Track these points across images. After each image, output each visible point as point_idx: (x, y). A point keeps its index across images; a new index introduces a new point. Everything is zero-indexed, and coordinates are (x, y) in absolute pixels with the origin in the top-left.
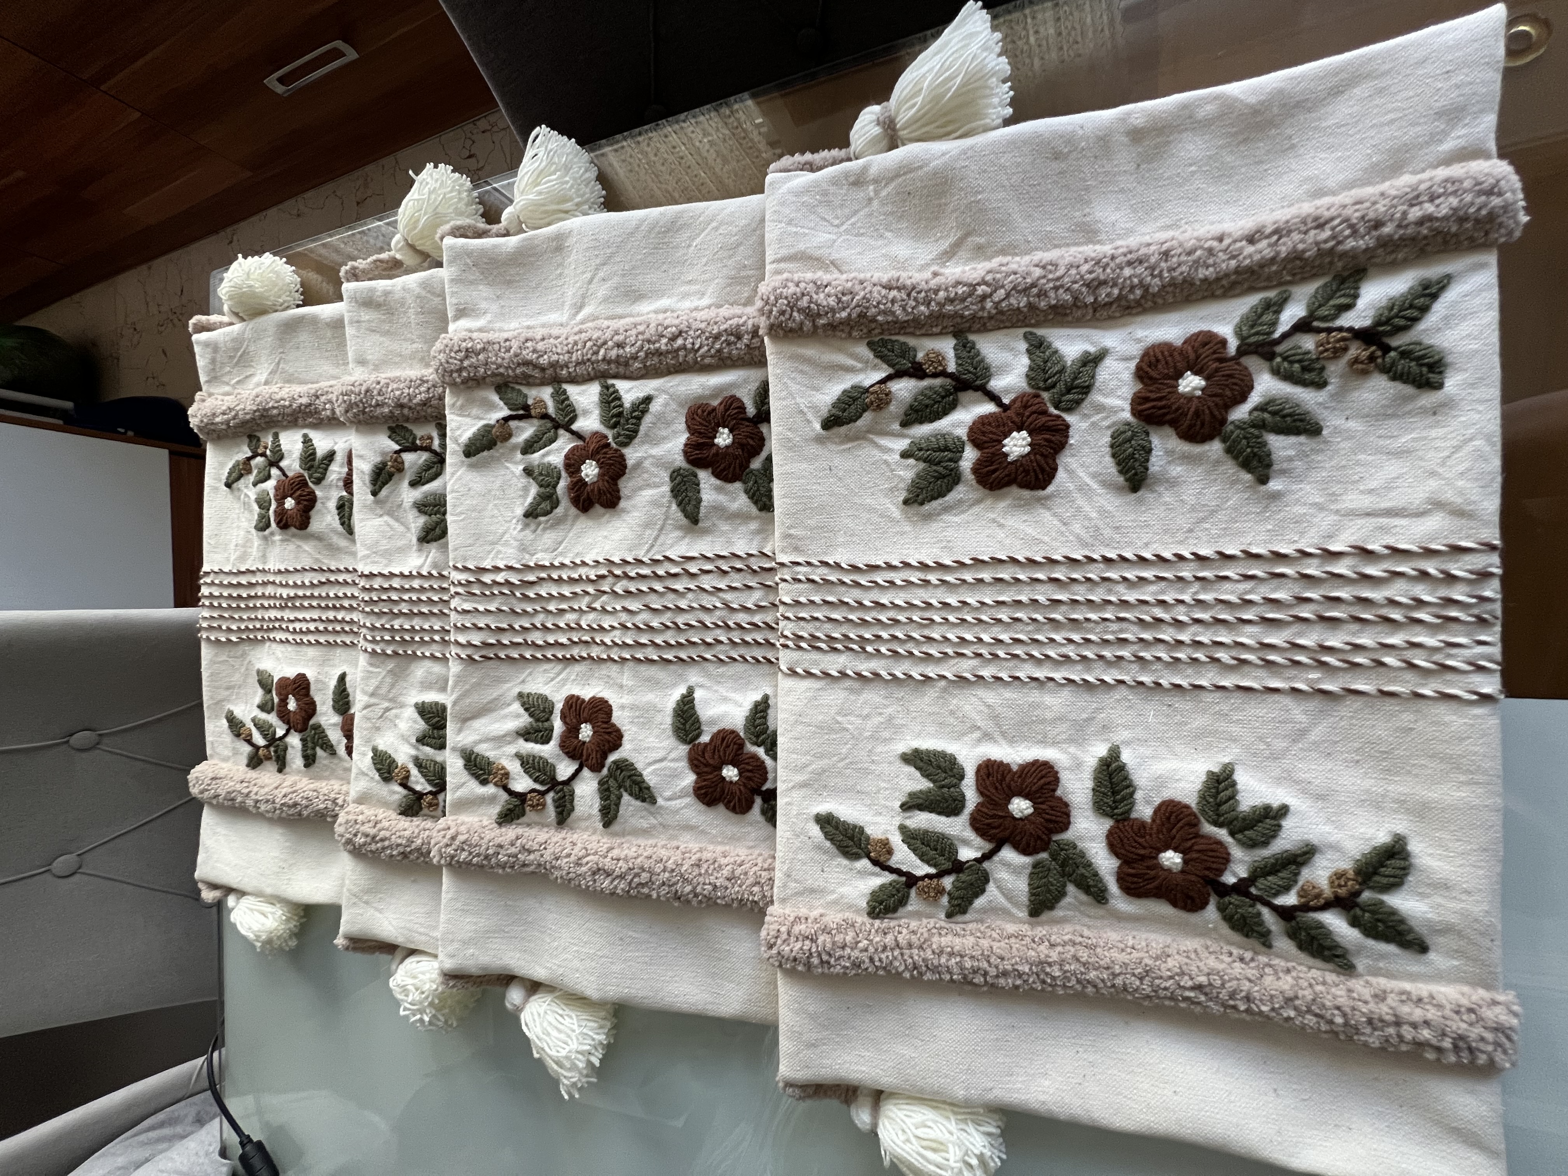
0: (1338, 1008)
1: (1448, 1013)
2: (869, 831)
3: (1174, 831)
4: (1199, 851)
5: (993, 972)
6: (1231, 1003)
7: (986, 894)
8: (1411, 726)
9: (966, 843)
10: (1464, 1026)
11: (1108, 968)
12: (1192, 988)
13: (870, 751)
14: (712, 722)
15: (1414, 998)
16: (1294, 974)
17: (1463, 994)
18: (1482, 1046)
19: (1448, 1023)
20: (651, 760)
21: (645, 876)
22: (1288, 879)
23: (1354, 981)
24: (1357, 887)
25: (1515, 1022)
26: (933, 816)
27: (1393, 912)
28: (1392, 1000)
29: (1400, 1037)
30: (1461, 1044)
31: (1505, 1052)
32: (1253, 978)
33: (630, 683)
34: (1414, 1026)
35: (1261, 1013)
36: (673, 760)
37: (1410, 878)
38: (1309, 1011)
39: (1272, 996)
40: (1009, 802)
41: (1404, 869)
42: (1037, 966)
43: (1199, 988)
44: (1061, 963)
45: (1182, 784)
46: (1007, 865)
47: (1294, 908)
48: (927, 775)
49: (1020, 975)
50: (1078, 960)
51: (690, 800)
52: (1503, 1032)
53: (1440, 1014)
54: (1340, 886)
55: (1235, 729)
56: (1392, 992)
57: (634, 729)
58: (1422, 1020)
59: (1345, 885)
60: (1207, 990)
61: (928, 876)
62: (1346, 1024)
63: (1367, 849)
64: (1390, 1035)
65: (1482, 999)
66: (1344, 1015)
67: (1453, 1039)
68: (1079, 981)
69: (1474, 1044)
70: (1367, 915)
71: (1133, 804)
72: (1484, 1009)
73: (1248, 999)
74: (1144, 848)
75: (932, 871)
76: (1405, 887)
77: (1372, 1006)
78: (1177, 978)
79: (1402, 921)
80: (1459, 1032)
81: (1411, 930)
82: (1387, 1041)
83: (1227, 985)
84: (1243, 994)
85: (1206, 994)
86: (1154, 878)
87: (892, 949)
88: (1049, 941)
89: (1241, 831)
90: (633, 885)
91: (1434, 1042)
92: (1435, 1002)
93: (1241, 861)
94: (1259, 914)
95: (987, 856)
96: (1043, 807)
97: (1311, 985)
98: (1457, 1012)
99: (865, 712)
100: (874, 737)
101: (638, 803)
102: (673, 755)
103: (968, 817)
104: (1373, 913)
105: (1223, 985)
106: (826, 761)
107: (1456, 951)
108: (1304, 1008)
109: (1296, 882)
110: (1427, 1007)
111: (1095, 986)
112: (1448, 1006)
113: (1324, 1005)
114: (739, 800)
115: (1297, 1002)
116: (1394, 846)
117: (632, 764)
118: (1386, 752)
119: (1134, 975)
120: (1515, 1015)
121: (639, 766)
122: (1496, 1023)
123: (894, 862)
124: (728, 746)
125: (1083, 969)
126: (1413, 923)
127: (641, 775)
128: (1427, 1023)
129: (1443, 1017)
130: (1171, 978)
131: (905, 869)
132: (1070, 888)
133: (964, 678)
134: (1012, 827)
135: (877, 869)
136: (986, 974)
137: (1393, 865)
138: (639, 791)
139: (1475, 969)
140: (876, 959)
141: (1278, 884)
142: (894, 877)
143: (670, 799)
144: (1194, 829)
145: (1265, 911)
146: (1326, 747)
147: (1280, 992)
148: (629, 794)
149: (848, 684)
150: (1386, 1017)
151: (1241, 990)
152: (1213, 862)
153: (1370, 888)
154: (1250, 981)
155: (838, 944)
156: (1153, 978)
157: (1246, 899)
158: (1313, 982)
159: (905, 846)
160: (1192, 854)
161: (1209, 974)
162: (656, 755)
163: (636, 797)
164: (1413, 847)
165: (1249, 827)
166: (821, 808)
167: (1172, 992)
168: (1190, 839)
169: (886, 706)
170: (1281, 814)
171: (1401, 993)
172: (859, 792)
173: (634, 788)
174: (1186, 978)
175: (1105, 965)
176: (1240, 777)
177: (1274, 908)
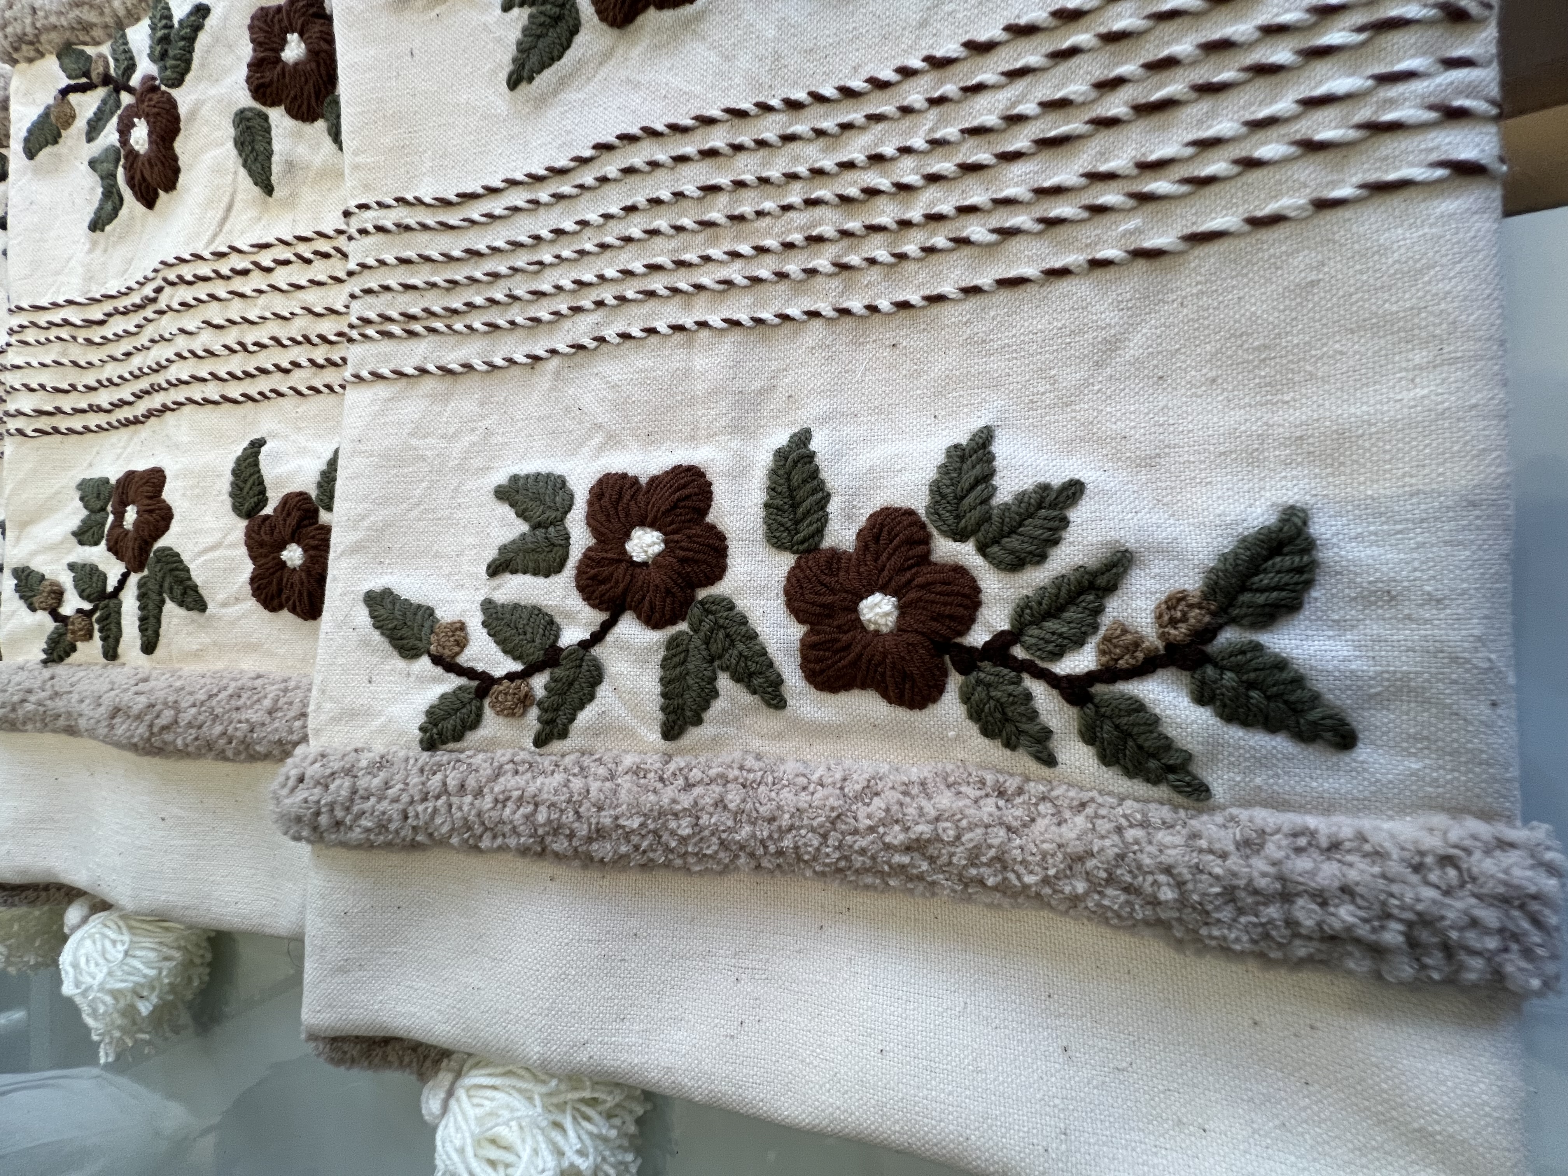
0: (1168, 870)
1: (1395, 867)
2: (439, 614)
3: (884, 557)
4: (921, 587)
5: (582, 830)
6: (973, 872)
7: (596, 701)
8: (1313, 276)
9: (571, 618)
10: (1429, 893)
11: (772, 820)
12: (908, 849)
13: (456, 489)
14: (277, 485)
15: (1324, 843)
16: (1090, 810)
17: (1431, 830)
18: (1472, 938)
19: (1395, 888)
20: (201, 547)
21: (167, 716)
22: (1081, 622)
23: (1205, 818)
24: (1207, 619)
25: (1550, 884)
26: (528, 579)
27: (1281, 664)
28: (1272, 849)
29: (1291, 923)
30: (1425, 936)
31: (1527, 953)
32: (1015, 824)
33: (186, 439)
34: (1321, 898)
35: (1026, 887)
36: (232, 546)
37: (1314, 594)
38: (1111, 880)
39: (1044, 855)
40: (627, 536)
41: (1300, 570)
42: (655, 820)
43: (919, 846)
44: (695, 811)
45: (906, 477)
46: (625, 647)
47: (1091, 678)
48: (521, 514)
49: (627, 835)
50: (725, 807)
51: (252, 604)
52: (1522, 907)
53: (1376, 870)
54: (1173, 622)
55: (997, 365)
56: (1278, 831)
57: (186, 504)
58: (1336, 884)
59: (1184, 619)
60: (932, 851)
61: (511, 676)
62: (1182, 902)
63: (1227, 544)
64: (1271, 921)
65: (1474, 837)
66: (1180, 884)
67: (1410, 924)
68: (723, 844)
69: (1454, 935)
70: (1228, 675)
71: (824, 520)
72: (1477, 855)
73: (1001, 861)
74: (833, 592)
75: (517, 667)
76: (1306, 611)
77: (1234, 862)
78: (881, 830)
79: (1298, 681)
80: (1420, 907)
81: (1316, 698)
82: (1267, 936)
83: (966, 837)
84: (992, 853)
85: (932, 860)
86: (847, 647)
87: (438, 797)
88: (686, 779)
89: (996, 541)
90: (155, 730)
91: (1363, 931)
92: (1367, 847)
93: (999, 599)
94: (1028, 697)
95: (598, 637)
96: (676, 537)
97: (1119, 830)
98: (1417, 868)
99: (452, 430)
100: (461, 468)
101: (182, 612)
102: (231, 538)
103: (574, 572)
104: (1237, 669)
105: (958, 837)
106: (392, 510)
107: (1415, 738)
108: (1104, 875)
109: (1095, 628)
110: (1349, 858)
111: (752, 855)
112: (1395, 854)
113: (1140, 867)
114: (300, 594)
115: (1090, 864)
116: (1281, 530)
117: (178, 555)
118: (1266, 347)
119: (813, 830)
120: (1551, 869)
121: (185, 557)
122: (1506, 884)
123: (463, 660)
124: (289, 514)
125: (730, 823)
126: (1321, 685)
127: (187, 570)
128: (1347, 891)
129: (1384, 876)
130: (871, 829)
131: (480, 667)
132: (724, 682)
133: (581, 347)
134: (628, 577)
135: (439, 670)
136: (571, 836)
137: (1278, 567)
138: (184, 593)
139: (1456, 774)
140: (411, 814)
141: (1060, 635)
142: (462, 681)
143: (224, 605)
144: (919, 549)
145: (1038, 690)
146: (1156, 366)
147: (1060, 846)
148: (173, 599)
149: (428, 385)
150: (1262, 883)
151: (990, 847)
152: (945, 604)
153: (1234, 621)
154: (1009, 829)
155: (361, 792)
156: (842, 833)
157: (1006, 671)
158: (1124, 823)
159: (485, 631)
160: (913, 595)
161: (937, 819)
162: (210, 540)
163: (181, 604)
164: (1320, 528)
165: (1013, 531)
166: (376, 583)
167: (873, 858)
168: (910, 568)
169: (483, 417)
170: (1068, 497)
171: (1295, 835)
172: (437, 555)
173: (178, 590)
174: (897, 828)
175: (767, 814)
176: (1000, 449)
177: (1054, 681)
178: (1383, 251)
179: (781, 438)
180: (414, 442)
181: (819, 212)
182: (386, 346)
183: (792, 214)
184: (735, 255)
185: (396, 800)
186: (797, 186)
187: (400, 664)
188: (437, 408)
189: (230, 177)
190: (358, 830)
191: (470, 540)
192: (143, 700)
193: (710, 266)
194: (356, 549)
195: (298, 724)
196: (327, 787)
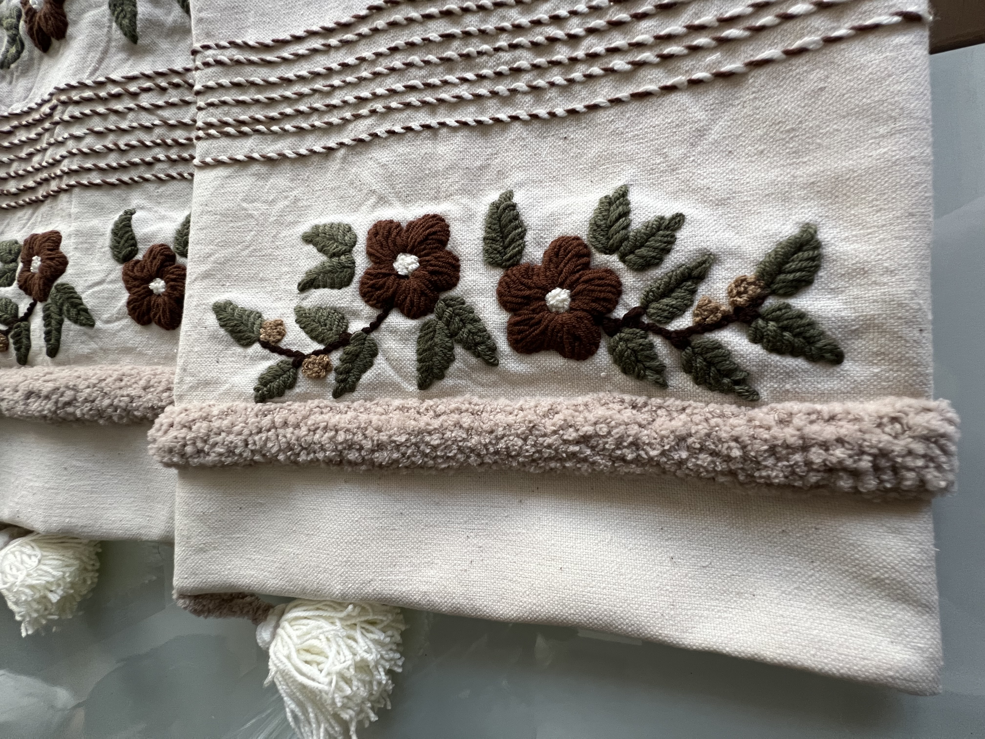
0: (736, 439)
1: (867, 424)
2: (265, 316)
3: (562, 265)
4: (586, 282)
5: (368, 445)
6: (619, 452)
7: (375, 367)
8: (822, 85)
9: (356, 314)
10: (886, 438)
11: (492, 432)
12: (577, 442)
13: (274, 236)
14: (146, 239)
15: (826, 417)
16: (688, 411)
17: (885, 405)
18: (910, 462)
19: (867, 436)
20: (90, 283)
21: (69, 395)
22: (683, 298)
23: (756, 410)
24: (759, 290)
25: (950, 429)
26: (327, 291)
27: (801, 315)
28: (797, 421)
29: (808, 463)
30: (883, 463)
31: (939, 468)
32: (644, 422)
33: (77, 210)
34: (825, 446)
35: (651, 459)
36: (112, 282)
37: (820, 274)
38: (702, 449)
39: (662, 438)
40: (395, 259)
41: (813, 259)
42: (416, 436)
43: (585, 440)
44: (441, 430)
45: (574, 217)
46: (394, 331)
47: (690, 331)
48: (321, 250)
49: (398, 447)
50: (461, 427)
51: (127, 321)
52: (935, 442)
53: (856, 427)
54: (739, 294)
55: (630, 147)
56: (800, 412)
57: (78, 254)
58: (834, 437)
59: (745, 292)
60: (593, 442)
61: (316, 353)
62: (745, 458)
63: (772, 247)
64: (796, 463)
65: (910, 407)
66: (744, 447)
67: (874, 456)
68: (460, 450)
69: (899, 460)
70: (771, 323)
71: (523, 246)
72: (911, 415)
73: (636, 444)
74: (530, 288)
75: (321, 347)
76: (816, 284)
77: (776, 431)
78: (561, 432)
79: (812, 324)
80: (881, 445)
81: (821, 336)
82: (793, 473)
83: (614, 432)
84: (631, 439)
85: (593, 448)
86: (539, 322)
87: (269, 430)
88: (435, 412)
89: (632, 252)
90: (60, 405)
91: (849, 462)
92: (850, 417)
93: (633, 289)
94: (651, 346)
95: (375, 326)
96: (427, 258)
97: (706, 420)
98: (880, 425)
99: (271, 198)
100: (279, 223)
101: (77, 327)
102: (112, 277)
103: (358, 285)
104: (777, 320)
105: (609, 432)
106: (231, 250)
107: (877, 354)
108: (698, 446)
109: (692, 301)
110: (841, 423)
111: (479, 455)
112: (866, 418)
113: (720, 440)
114: (164, 311)
115: (690, 440)
116: (802, 237)
117: (73, 288)
118: (793, 129)
119: (518, 436)
120: (950, 421)
121: (78, 290)
122: (927, 428)
123: (283, 344)
124: (154, 258)
125: (464, 436)
126: (825, 326)
127: (80, 299)
128: (840, 441)
129: (860, 431)
130: (555, 432)
131: (294, 349)
132: (459, 350)
133: (361, 141)
134: (396, 285)
135: (266, 352)
136: (361, 448)
137: (800, 258)
138: (78, 314)
139: (899, 373)
140: (250, 441)
141: (672, 306)
142: (283, 358)
143: (108, 322)
144: (585, 260)
145: (658, 341)
146: (727, 145)
147: (672, 432)
148: (69, 319)
149: (255, 168)
150: (791, 440)
151: (629, 436)
152: (600, 291)
153: (774, 293)
154: (640, 426)
155: (215, 430)
156: (536, 436)
157: (638, 330)
158: (709, 416)
159: (297, 326)
160: (580, 287)
161: (595, 424)
162: (96, 278)
163: (76, 321)
164: (824, 235)
165: (642, 245)
166: (221, 297)
167: (556, 450)
168: (578, 271)
169: (292, 189)
170: (676, 223)
171: (809, 414)
172: (261, 280)
173: (73, 312)
174: (571, 430)
175: (488, 429)
176: (634, 197)
177: (667, 336)
178: (862, 67)
179: (494, 196)
180: (245, 205)
181: (518, 52)
182: (224, 142)
183: (501, 54)
184: (464, 80)
185: (240, 434)
186: (504, 36)
187: (239, 350)
188: (260, 183)
189: (106, 30)
190: (213, 455)
191: (286, 269)
192: (50, 386)
193: (447, 88)
194: (206, 276)
195: (165, 395)
196: (190, 428)
